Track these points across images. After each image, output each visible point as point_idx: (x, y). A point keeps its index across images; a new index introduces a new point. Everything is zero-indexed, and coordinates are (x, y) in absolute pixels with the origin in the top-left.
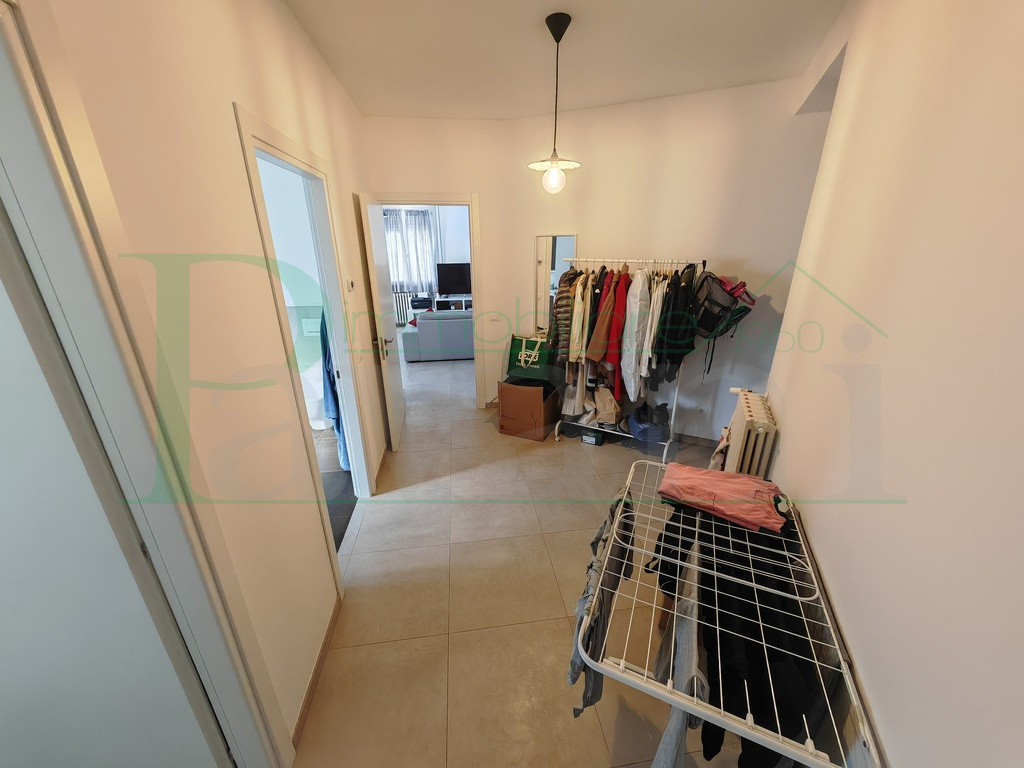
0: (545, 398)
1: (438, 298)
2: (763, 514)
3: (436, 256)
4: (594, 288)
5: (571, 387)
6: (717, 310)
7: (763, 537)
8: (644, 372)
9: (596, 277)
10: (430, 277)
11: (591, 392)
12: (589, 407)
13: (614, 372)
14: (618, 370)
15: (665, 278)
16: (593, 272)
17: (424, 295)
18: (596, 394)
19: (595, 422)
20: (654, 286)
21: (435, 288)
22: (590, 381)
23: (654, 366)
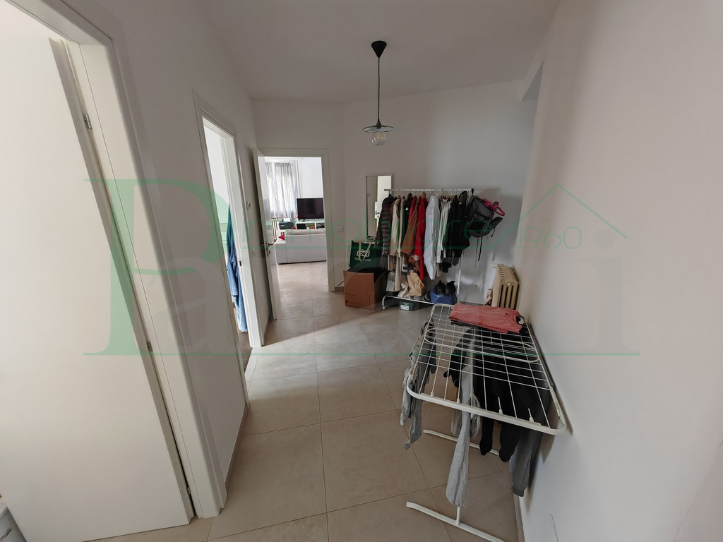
0: (375, 281)
1: (298, 222)
2: (510, 324)
3: (296, 193)
4: (404, 208)
5: (392, 273)
6: (482, 219)
7: (509, 336)
8: (439, 261)
9: (405, 201)
10: (293, 207)
11: (404, 276)
12: (404, 286)
13: (419, 261)
14: (422, 260)
15: (449, 200)
16: (404, 198)
17: (287, 220)
18: (408, 276)
19: (408, 295)
20: (442, 205)
21: (296, 215)
22: (404, 268)
23: (445, 256)
